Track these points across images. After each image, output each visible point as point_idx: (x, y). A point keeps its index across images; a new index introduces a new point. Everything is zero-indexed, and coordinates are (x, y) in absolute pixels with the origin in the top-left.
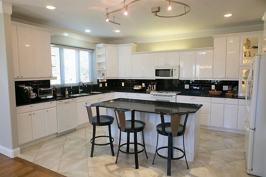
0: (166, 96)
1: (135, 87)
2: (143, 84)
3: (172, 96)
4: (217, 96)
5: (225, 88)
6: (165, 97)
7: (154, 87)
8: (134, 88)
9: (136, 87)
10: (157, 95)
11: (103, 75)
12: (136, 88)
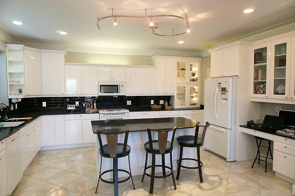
0: (119, 114)
1: (69, 106)
2: (77, 103)
3: (124, 113)
4: (158, 110)
5: (162, 102)
6: (117, 115)
7: (93, 106)
8: (68, 109)
9: (71, 106)
10: (107, 114)
11: (20, 91)
12: (71, 108)
